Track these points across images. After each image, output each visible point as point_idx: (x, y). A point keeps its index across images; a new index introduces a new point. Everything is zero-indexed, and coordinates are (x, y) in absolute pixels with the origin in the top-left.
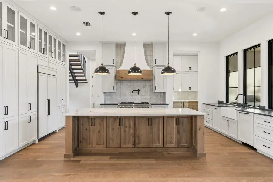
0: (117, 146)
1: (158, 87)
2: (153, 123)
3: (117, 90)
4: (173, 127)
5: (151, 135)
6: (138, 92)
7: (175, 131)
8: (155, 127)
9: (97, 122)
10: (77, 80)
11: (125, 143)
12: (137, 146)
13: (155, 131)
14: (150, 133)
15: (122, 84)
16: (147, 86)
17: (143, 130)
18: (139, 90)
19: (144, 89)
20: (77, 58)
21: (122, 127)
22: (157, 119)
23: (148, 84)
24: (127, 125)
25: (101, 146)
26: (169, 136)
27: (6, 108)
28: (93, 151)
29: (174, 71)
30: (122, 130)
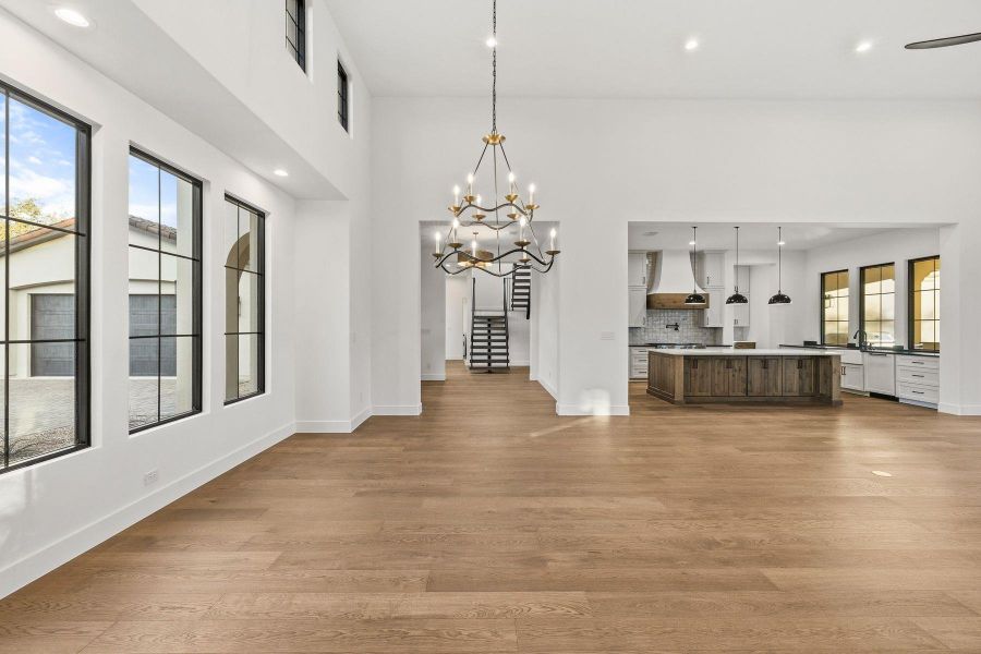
0: (724, 393)
1: (712, 320)
2: (768, 366)
4: (793, 368)
6: (676, 327)
7: (797, 376)
8: (771, 370)
11: (734, 391)
12: (750, 394)
13: (771, 375)
14: (765, 378)
17: (756, 371)
18: (676, 324)
19: (685, 322)
21: (731, 370)
24: (737, 368)
25: (704, 394)
26: (788, 382)
29: (788, 300)
30: (731, 374)
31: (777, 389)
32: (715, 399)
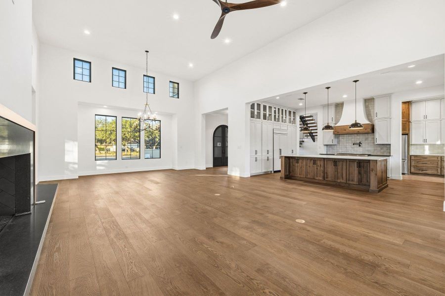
0: (312, 177)
2: (337, 165)
3: (339, 142)
4: (355, 169)
5: (336, 173)
6: (360, 144)
7: (356, 172)
8: (340, 167)
9: (300, 161)
10: (314, 136)
11: (317, 176)
12: (326, 179)
13: (339, 170)
14: (335, 171)
15: (343, 137)
16: (370, 139)
17: (330, 169)
18: (360, 143)
19: (367, 141)
20: (311, 118)
21: (315, 165)
22: (341, 162)
23: (370, 136)
24: (319, 165)
25: (302, 176)
26: (350, 175)
27: (256, 151)
28: (298, 178)
30: (315, 168)
31: (343, 178)
32: (307, 180)
